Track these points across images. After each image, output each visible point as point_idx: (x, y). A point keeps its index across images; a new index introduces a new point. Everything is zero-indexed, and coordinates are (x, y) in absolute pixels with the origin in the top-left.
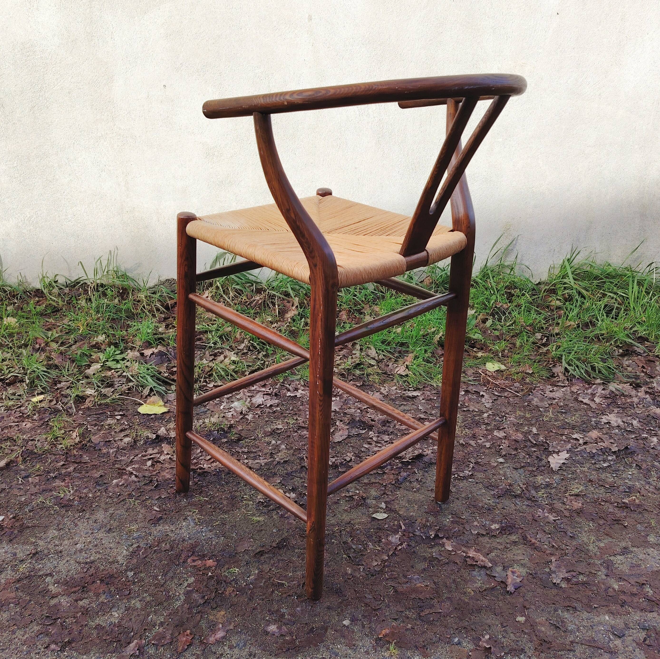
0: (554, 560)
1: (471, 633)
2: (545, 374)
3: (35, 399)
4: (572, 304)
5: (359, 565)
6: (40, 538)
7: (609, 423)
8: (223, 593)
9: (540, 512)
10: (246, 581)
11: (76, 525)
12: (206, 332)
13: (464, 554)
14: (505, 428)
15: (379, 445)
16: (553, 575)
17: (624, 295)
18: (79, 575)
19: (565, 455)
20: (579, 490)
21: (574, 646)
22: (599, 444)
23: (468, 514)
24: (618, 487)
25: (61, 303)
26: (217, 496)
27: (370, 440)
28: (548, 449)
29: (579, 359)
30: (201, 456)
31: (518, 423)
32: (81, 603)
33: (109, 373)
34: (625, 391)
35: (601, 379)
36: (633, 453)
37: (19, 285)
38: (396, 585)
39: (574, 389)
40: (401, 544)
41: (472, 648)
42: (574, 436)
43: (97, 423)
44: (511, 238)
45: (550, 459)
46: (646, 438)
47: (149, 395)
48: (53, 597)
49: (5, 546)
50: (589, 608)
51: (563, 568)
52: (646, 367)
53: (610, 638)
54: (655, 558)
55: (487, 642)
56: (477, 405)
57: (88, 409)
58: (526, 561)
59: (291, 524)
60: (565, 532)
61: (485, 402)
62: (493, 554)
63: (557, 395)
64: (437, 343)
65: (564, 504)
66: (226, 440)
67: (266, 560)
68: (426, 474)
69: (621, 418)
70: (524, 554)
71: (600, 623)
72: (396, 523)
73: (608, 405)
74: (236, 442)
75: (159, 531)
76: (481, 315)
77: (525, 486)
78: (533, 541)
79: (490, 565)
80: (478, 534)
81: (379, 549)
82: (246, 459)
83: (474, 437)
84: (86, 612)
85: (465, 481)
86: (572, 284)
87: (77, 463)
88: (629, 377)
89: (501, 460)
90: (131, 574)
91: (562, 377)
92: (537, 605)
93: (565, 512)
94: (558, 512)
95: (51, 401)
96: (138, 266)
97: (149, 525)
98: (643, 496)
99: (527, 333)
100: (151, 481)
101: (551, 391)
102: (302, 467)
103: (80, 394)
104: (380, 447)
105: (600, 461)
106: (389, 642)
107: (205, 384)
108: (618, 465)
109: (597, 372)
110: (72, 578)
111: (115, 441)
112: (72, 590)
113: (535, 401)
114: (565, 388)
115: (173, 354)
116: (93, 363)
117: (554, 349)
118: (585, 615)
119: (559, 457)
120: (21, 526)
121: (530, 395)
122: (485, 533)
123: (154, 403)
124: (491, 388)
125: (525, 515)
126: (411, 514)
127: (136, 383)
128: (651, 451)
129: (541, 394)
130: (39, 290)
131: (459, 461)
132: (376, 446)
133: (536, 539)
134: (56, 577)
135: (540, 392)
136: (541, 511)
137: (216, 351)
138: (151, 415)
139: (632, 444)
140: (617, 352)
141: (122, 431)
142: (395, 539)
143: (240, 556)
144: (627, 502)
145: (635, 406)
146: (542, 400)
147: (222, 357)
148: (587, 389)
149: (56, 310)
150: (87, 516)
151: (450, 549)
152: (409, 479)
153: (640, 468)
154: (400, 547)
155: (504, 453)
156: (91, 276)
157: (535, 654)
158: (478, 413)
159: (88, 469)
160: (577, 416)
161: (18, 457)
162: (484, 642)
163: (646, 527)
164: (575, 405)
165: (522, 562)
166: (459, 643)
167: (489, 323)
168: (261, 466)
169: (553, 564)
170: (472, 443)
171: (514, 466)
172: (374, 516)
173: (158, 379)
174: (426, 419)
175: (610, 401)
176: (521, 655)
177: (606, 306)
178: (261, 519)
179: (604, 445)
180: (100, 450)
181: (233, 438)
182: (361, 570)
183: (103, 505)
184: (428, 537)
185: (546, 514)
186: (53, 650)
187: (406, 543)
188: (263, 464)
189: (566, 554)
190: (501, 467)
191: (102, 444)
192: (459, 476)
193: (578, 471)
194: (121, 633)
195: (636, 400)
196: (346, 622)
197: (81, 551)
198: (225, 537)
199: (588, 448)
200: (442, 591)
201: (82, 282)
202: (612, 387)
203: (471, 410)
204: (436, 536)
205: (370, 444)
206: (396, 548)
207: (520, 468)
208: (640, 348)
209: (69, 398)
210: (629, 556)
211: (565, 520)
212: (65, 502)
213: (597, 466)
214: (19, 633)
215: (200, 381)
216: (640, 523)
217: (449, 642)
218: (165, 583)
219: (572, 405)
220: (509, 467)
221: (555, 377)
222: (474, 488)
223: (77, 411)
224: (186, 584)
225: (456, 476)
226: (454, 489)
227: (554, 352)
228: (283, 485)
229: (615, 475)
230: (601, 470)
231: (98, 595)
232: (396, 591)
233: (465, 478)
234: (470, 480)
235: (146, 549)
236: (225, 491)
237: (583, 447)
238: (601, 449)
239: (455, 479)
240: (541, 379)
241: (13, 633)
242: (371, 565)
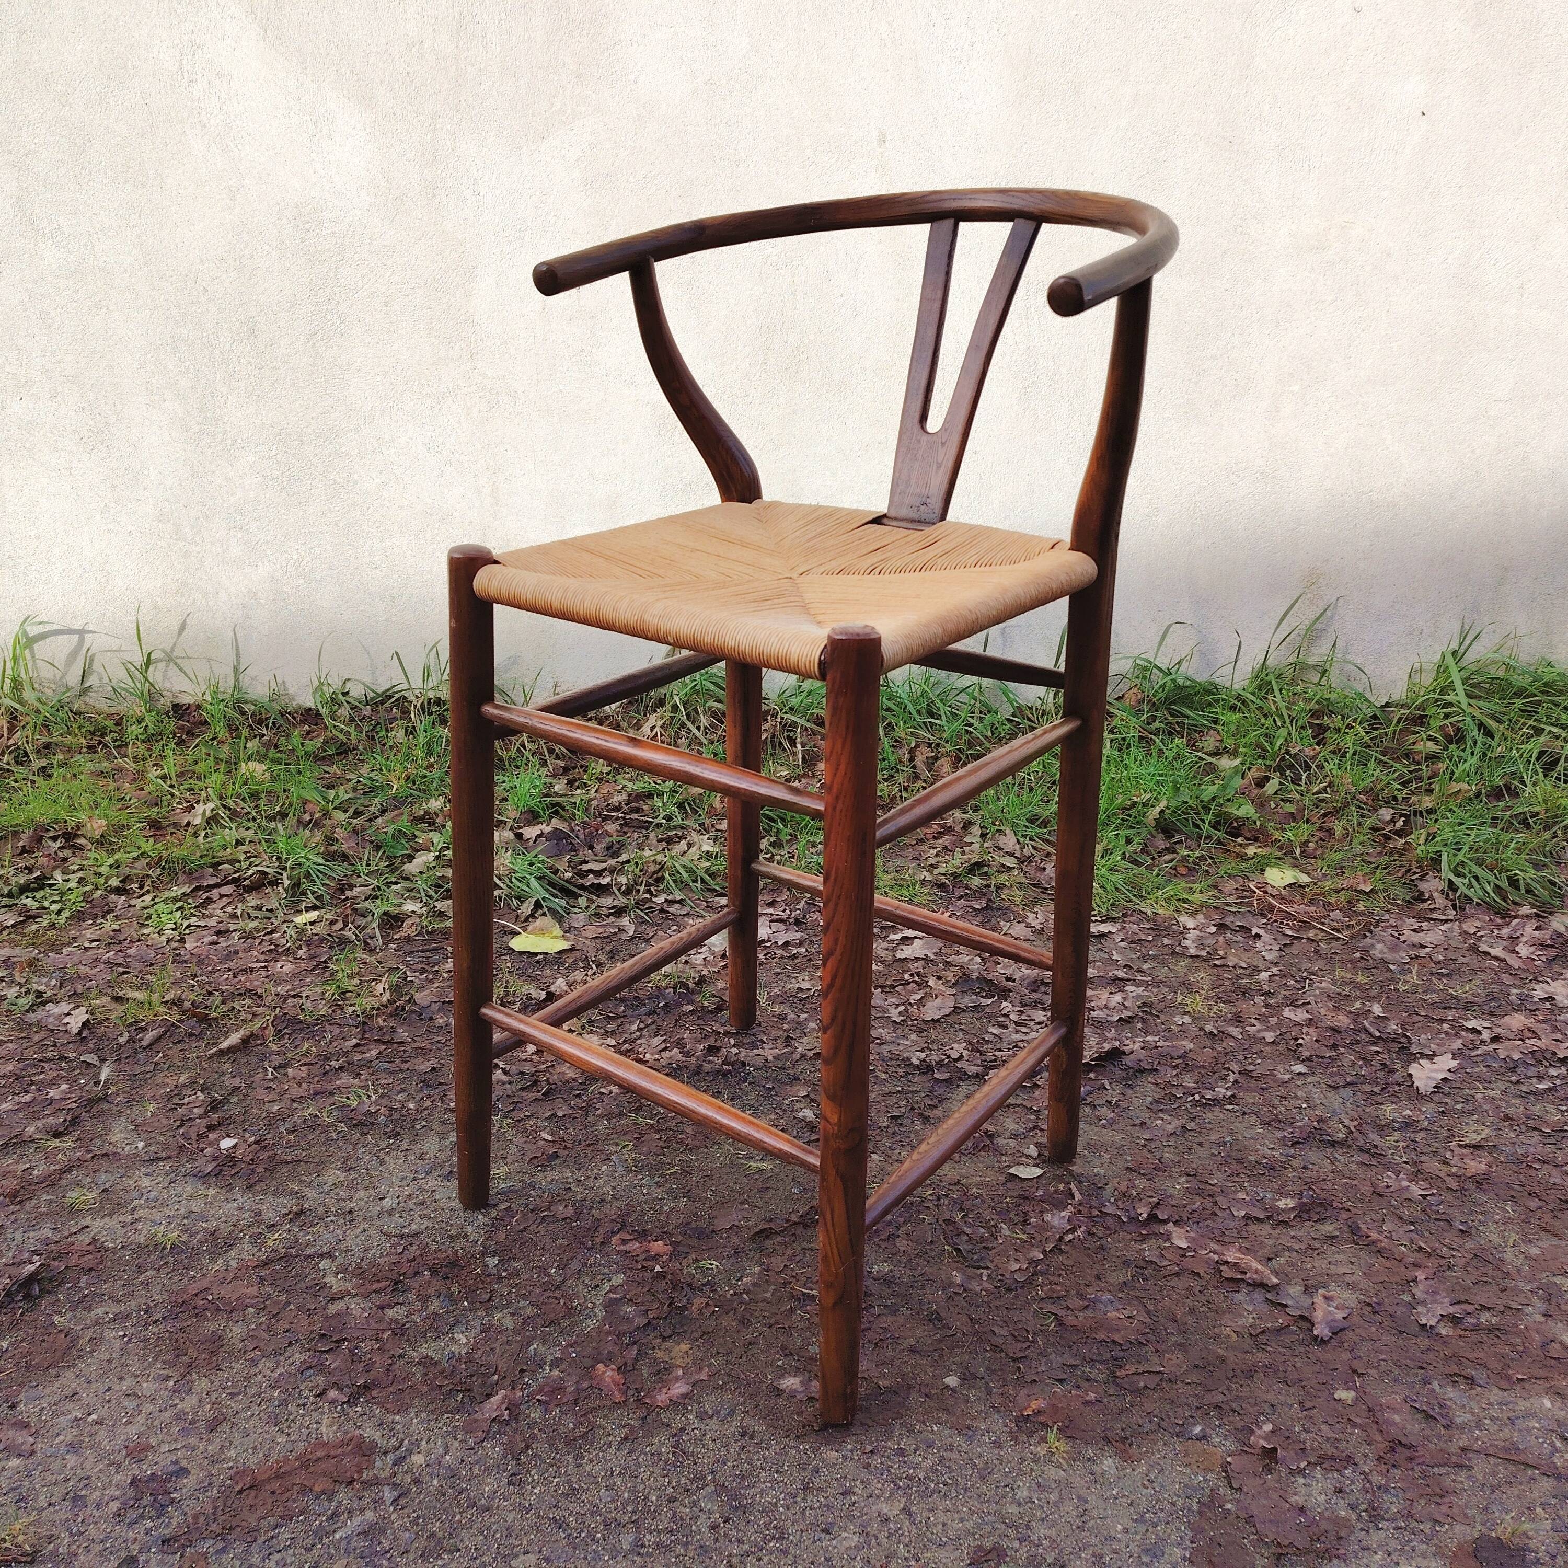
0: (1421, 1278)
1: (1231, 1418)
2: (1402, 894)
3: (300, 920)
4: (1464, 750)
5: (979, 1268)
6: (309, 1185)
7: (1550, 999)
8: (684, 1308)
9: (1390, 1177)
10: (733, 1286)
11: (382, 1163)
12: (650, 796)
13: (1216, 1257)
14: (1309, 1003)
15: (1024, 1030)
16: (1420, 1309)
18: (387, 1259)
19: (1446, 1063)
20: (1480, 1137)
21: (1469, 1460)
22: (1527, 1041)
23: (1224, 1176)
25: (354, 735)
27: (1003, 1019)
28: (1408, 1048)
29: (1480, 863)
30: (640, 1037)
31: (1339, 994)
32: (390, 1313)
35: (1533, 906)
37: (272, 700)
38: (1061, 1313)
39: (1470, 926)
40: (1072, 1230)
41: (1233, 1448)
42: (1470, 1025)
43: (426, 967)
44: (1322, 605)
45: (1414, 1069)
47: (532, 915)
48: (333, 1299)
49: (239, 1197)
50: (1506, 1381)
51: (1444, 1294)
53: (1554, 1446)
55: (1266, 1438)
56: (1245, 956)
57: (408, 939)
58: (1357, 1276)
60: (1448, 1222)
61: (1263, 949)
62: (1282, 1260)
63: (1428, 939)
64: (1153, 824)
65: (1446, 1163)
66: (691, 1008)
67: (777, 1247)
68: (1129, 1091)
70: (1352, 1263)
71: (1531, 1414)
72: (1061, 1187)
73: (1550, 961)
74: (711, 1012)
75: (553, 1179)
76: (1253, 770)
77: (1356, 1123)
78: (1374, 1235)
79: (1275, 1280)
80: (1247, 1217)
81: (1024, 1237)
82: (734, 1046)
83: (1238, 1019)
84: (400, 1331)
85: (1217, 1109)
86: (1464, 705)
87: (384, 1043)
89: (1300, 1068)
90: (493, 1261)
91: (1440, 901)
92: (1382, 1369)
93: (1447, 1179)
94: (1431, 1180)
95: (332, 923)
96: (513, 663)
97: (530, 1169)
99: (1359, 807)
100: (535, 1083)
101: (1414, 930)
103: (393, 910)
104: (1026, 1033)
105: (1530, 1078)
106: (1045, 1426)
107: (648, 896)
109: (1523, 891)
110: (373, 1264)
112: (374, 1287)
113: (1379, 950)
114: (1447, 926)
115: (582, 836)
116: (418, 851)
117: (1422, 841)
118: (1495, 1395)
119: (1435, 1066)
120: (272, 1158)
121: (1366, 936)
122: (1262, 1216)
123: (542, 931)
124: (1276, 921)
125: (1355, 1182)
126: (1096, 1170)
127: (506, 891)
129: (1392, 935)
130: (310, 710)
131: (1204, 1067)
132: (1017, 1032)
133: (1380, 1233)
134: (340, 1260)
135: (1390, 931)
136: (1393, 1176)
137: (670, 833)
138: (536, 954)
142: (1058, 1219)
143: (721, 1238)
146: (1394, 949)
147: (683, 845)
148: (1499, 927)
149: (344, 750)
150: (405, 1145)
151: (1184, 1245)
152: (1089, 1100)
154: (1070, 1236)
155: (1306, 1054)
156: (417, 682)
157: (1379, 1469)
158: (1247, 972)
159: (407, 1054)
160: (1477, 982)
161: (265, 1028)
162: (1260, 1437)
164: (1473, 960)
165: (1348, 1278)
166: (1203, 1437)
167: (1272, 786)
168: (766, 1060)
169: (1421, 1287)
170: (1235, 1031)
171: (1330, 1083)
172: (1012, 1171)
173: (551, 884)
174: (1129, 980)
175: (1552, 953)
176: (1346, 1468)
177: (1541, 754)
178: (766, 1166)
179: (1539, 1043)
180: (431, 1018)
181: (706, 1004)
182: (985, 1278)
183: (436, 1126)
184: (1133, 1220)
185: (1405, 1183)
186: (334, 1401)
187: (1083, 1228)
188: (770, 1058)
189: (1450, 1267)
190: (1299, 1083)
191: (435, 1007)
192: (1203, 1097)
193: (1479, 1096)
194: (471, 1376)
196: (952, 1381)
197: (391, 1212)
198: (689, 1198)
199: (1502, 1050)
200: (1165, 1329)
201: (397, 696)
202: (1559, 922)
203: (1230, 964)
204: (1152, 1218)
205: (1004, 1027)
206: (1061, 1238)
207: (1344, 1087)
209: (370, 918)
211: (1448, 1196)
212: (360, 1117)
213: (1524, 1088)
214: (265, 1365)
215: (638, 891)
217: (1182, 1433)
218: (564, 1281)
219: (1464, 959)
220: (1318, 1082)
221: (1425, 901)
222: (1238, 1124)
223: (386, 944)
224: (607, 1286)
225: (1197, 1097)
226: (1193, 1124)
227: (1423, 848)
228: (813, 1101)
229: (1565, 1108)
230: (1532, 1097)
231: (425, 1299)
232: (1061, 1323)
233: (1216, 1102)
234: (1230, 1107)
235: (524, 1214)
237: (1490, 1048)
238: (1532, 1053)
239: (1195, 1104)
240: (1392, 904)
241: (254, 1362)
242: (1006, 1269)
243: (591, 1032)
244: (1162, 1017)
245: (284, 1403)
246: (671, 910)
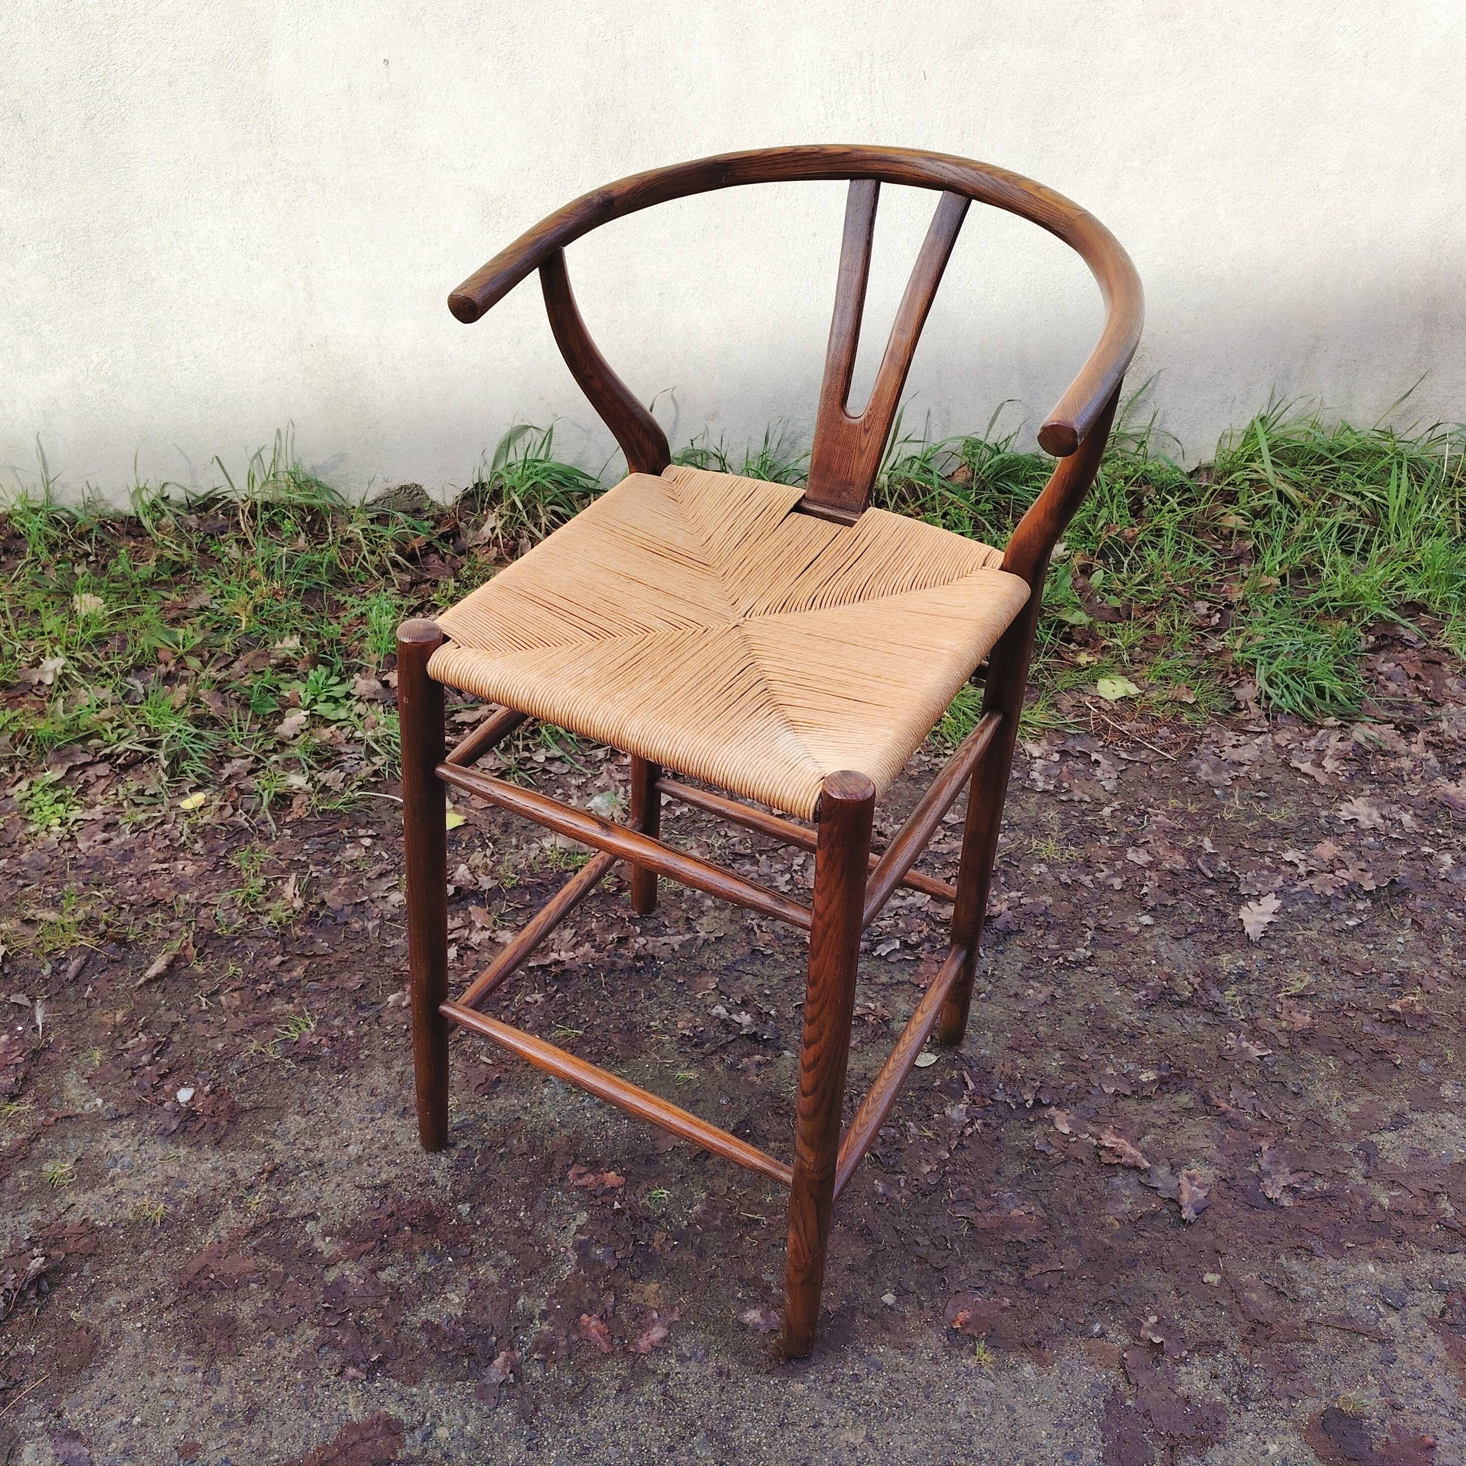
0: (1265, 1148)
1: (1122, 1312)
2: (1221, 703)
3: (188, 804)
4: (1269, 526)
5: (895, 1173)
6: (274, 1135)
7: (1354, 821)
8: (647, 1245)
9: (1232, 1039)
10: (685, 1216)
11: (337, 1103)
13: (1095, 1142)
14: (1148, 842)
16: (1267, 1181)
17: (1377, 499)
18: (367, 1216)
19: (1271, 903)
20: (1303, 985)
21: (1314, 1332)
22: (1337, 873)
23: (1092, 1048)
24: (1379, 975)
25: (185, 551)
26: (599, 1025)
28: (1237, 889)
31: (1174, 828)
32: (383, 1276)
33: (326, 733)
34: (1385, 742)
35: (1336, 715)
36: (1404, 892)
37: (87, 507)
38: (972, 1215)
39: (1282, 738)
40: (971, 1124)
41: (1126, 1342)
42: (1287, 856)
43: (327, 857)
44: (1144, 377)
45: (1244, 913)
46: (1431, 856)
48: (327, 1266)
49: (210, 1155)
50: (1338, 1249)
51: (1284, 1164)
52: (1424, 678)
53: (1377, 1310)
54: (1455, 1134)
55: (1154, 1329)
56: (1087, 787)
57: (300, 821)
58: (1212, 1151)
59: (752, 1084)
60: (1283, 1085)
61: (1102, 778)
62: (1148, 1138)
63: (1246, 755)
65: (1276, 1017)
66: (593, 891)
67: (718, 1169)
68: (1000, 957)
69: (1378, 807)
70: (1207, 1136)
71: (1358, 1281)
72: (955, 1073)
73: (1352, 777)
74: (613, 895)
75: (501, 1108)
76: (1078, 555)
78: (1224, 1105)
79: (1147, 1165)
80: (1117, 1094)
81: (929, 1134)
82: (641, 934)
83: (1088, 865)
84: (396, 1294)
85: (1079, 971)
86: (1269, 474)
87: (307, 957)
88: (1391, 707)
89: (1147, 920)
90: (465, 1208)
91: (1255, 710)
92: (1239, 1247)
93: (1280, 1036)
94: (1267, 1039)
95: (222, 808)
96: (340, 461)
97: (478, 1098)
98: (1428, 992)
99: (1179, 601)
102: (754, 951)
103: (278, 788)
104: (903, 898)
105: (1341, 914)
106: (974, 1338)
107: (527, 754)
108: (1377, 923)
109: (1328, 700)
110: (355, 1223)
111: (372, 901)
112: (362, 1249)
113: (1204, 772)
114: (1262, 738)
116: (287, 708)
118: (1330, 1264)
119: (1262, 909)
120: (231, 1108)
121: (1191, 755)
122: (1129, 1093)
124: (1112, 742)
125: (1203, 1046)
126: (982, 1051)
128: (1441, 885)
129: (1214, 753)
130: (131, 517)
131: (1063, 924)
133: (1228, 1101)
134: (323, 1221)
135: (1212, 747)
136: (1234, 1036)
139: (1403, 871)
140: (1364, 642)
141: (381, 875)
142: (957, 1112)
143: (666, 1162)
144: (1399, 1010)
145: (1406, 778)
146: (1217, 769)
148: (1307, 738)
149: (179, 569)
150: (354, 1081)
151: (1066, 1130)
153: (1421, 929)
154: (969, 1130)
155: (1152, 904)
156: (241, 484)
157: (1244, 1350)
158: (1090, 807)
160: (1290, 804)
161: (186, 948)
162: (1148, 1329)
163: (1436, 1066)
164: (1285, 778)
165: (1206, 1153)
166: (1103, 1335)
167: (1097, 578)
168: (673, 950)
169: (1265, 1157)
170: (1086, 880)
171: (1174, 933)
175: (1355, 766)
176: (1218, 1352)
177: (1340, 528)
178: (692, 1075)
179: (1347, 875)
180: (347, 923)
182: (902, 1184)
183: (379, 1054)
184: (1021, 1105)
185: (1245, 1044)
186: (354, 1379)
187: (979, 1120)
188: (676, 947)
189: (1287, 1133)
190: (1147, 935)
191: (348, 910)
192: (1066, 959)
193: (1300, 938)
194: (472, 1338)
195: (1406, 763)
196: (889, 1298)
197: (359, 1160)
199: (1317, 884)
200: (1060, 1223)
201: (222, 499)
202: (1359, 733)
203: (1076, 798)
204: (1038, 1102)
206: (962, 1132)
207: (1186, 938)
208: (1410, 630)
210: (1407, 1132)
211: (1281, 1055)
212: (304, 1050)
213: (1336, 926)
214: (282, 1345)
216: (1424, 1057)
217: (1085, 1333)
218: (533, 1225)
219: (1277, 778)
220: (1163, 934)
221: (1241, 711)
222: (1099, 988)
223: (280, 829)
224: (574, 1227)
225: (1061, 960)
226: (1060, 991)
227: (1238, 652)
228: (722, 993)
229: (1371, 946)
230: (1343, 935)
231: (412, 1258)
232: (972, 1227)
233: (1079, 964)
234: (1090, 969)
235: (483, 1153)
236: (612, 1011)
237: (1305, 884)
238: (1342, 887)
239: (1060, 966)
240: (1213, 716)
241: (271, 1344)
242: (920, 1173)
243: (503, 928)
244: (1021, 866)
245: (308, 1385)
246: (552, 769)
